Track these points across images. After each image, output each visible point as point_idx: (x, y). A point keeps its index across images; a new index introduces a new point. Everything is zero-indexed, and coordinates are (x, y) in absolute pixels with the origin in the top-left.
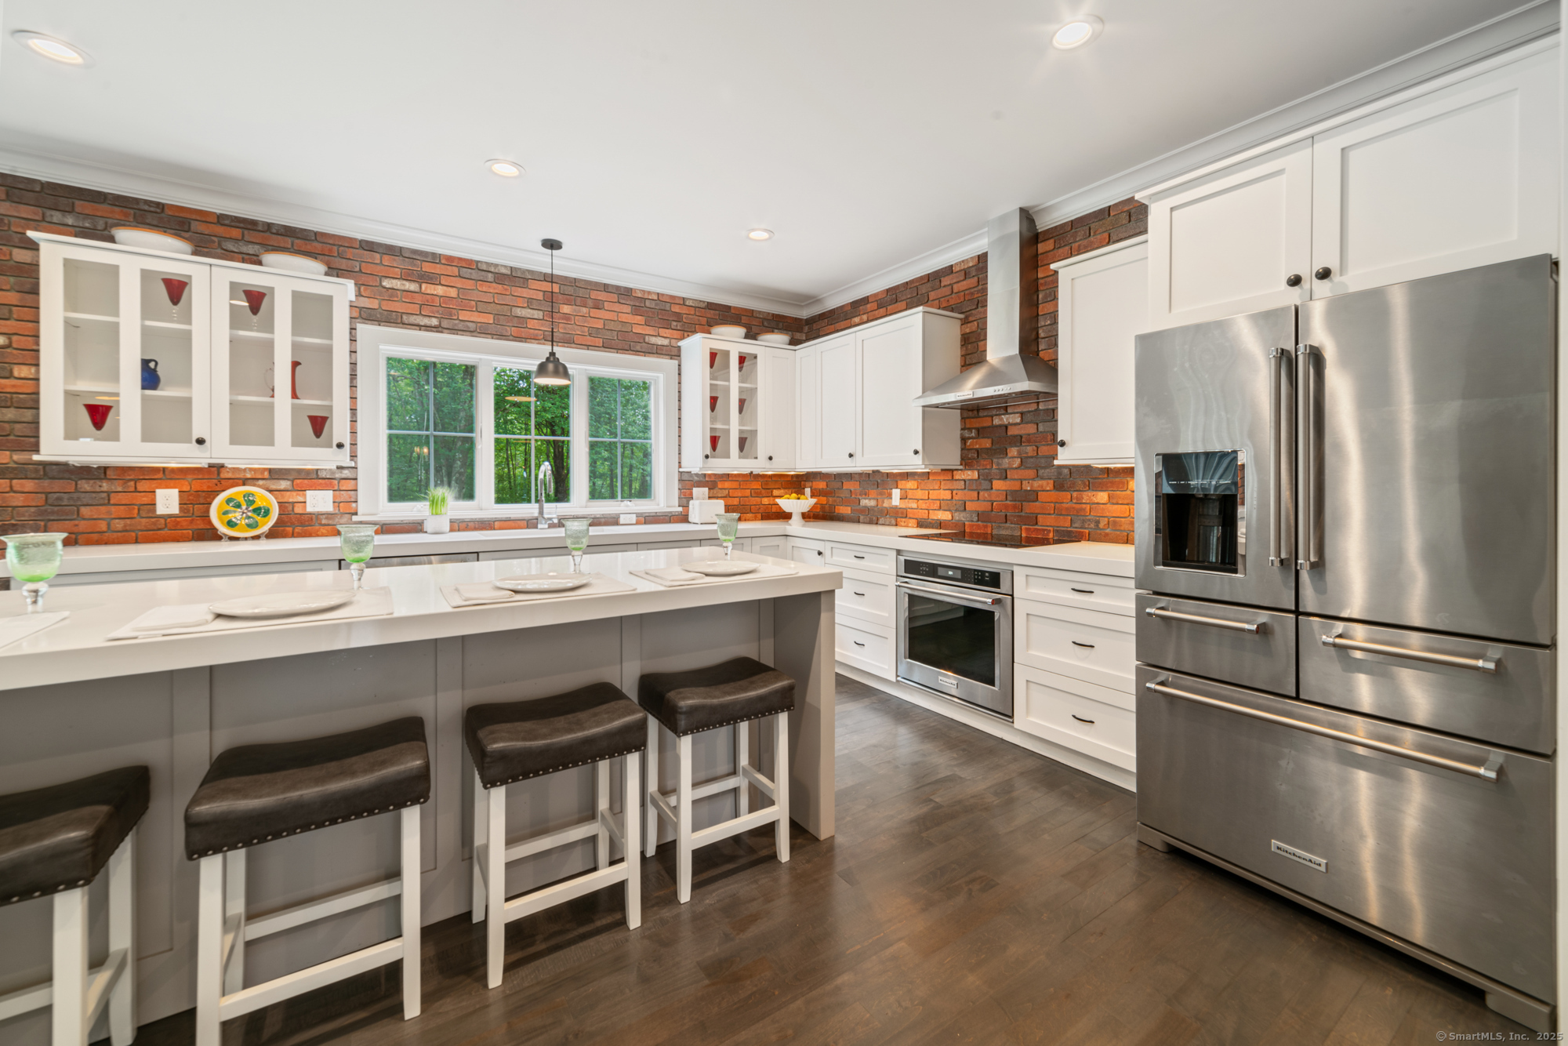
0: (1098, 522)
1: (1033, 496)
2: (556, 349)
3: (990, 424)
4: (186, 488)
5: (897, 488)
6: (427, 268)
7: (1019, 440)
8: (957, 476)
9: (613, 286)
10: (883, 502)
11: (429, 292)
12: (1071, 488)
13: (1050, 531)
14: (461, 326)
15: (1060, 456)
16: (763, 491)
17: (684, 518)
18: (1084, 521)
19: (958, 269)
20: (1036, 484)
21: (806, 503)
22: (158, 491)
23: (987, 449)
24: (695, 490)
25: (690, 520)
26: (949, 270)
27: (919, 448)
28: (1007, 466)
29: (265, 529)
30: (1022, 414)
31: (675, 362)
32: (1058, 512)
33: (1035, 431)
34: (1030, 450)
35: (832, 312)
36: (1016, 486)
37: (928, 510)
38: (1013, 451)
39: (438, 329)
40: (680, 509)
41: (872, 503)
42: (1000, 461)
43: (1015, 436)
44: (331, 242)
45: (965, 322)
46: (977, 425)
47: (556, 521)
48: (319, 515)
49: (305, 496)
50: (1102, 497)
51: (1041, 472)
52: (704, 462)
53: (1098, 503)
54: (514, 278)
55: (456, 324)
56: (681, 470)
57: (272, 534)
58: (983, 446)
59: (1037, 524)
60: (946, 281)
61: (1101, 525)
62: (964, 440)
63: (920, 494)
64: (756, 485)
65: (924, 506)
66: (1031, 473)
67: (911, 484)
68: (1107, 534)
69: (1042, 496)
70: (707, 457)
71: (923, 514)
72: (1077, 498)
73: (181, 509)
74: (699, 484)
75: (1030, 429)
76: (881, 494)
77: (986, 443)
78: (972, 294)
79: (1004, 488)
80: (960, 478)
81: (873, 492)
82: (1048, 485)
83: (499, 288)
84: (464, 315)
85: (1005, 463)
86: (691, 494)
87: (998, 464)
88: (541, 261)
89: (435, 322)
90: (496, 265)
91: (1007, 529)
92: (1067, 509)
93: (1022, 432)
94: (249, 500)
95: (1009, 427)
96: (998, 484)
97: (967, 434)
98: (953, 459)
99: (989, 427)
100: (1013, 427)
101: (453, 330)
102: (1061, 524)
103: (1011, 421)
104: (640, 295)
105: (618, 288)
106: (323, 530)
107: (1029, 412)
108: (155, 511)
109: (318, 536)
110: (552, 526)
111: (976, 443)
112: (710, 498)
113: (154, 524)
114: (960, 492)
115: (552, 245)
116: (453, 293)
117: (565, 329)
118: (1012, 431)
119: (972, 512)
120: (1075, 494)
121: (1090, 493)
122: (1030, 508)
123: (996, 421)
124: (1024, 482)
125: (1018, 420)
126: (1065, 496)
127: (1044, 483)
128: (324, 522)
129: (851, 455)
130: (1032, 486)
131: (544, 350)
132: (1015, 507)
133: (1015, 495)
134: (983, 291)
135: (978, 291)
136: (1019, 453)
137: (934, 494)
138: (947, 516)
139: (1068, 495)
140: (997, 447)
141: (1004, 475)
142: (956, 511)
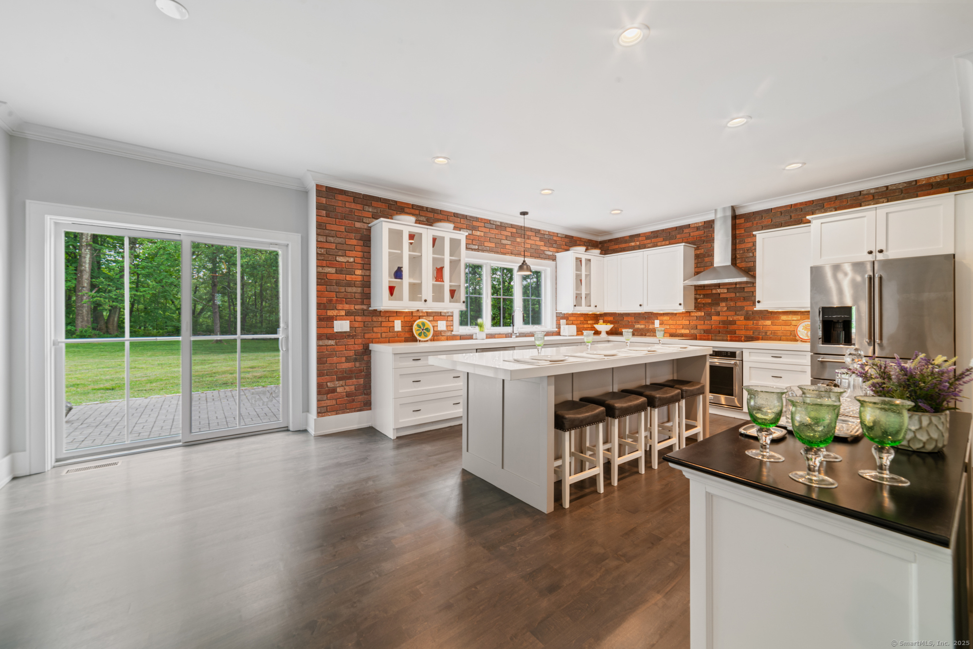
0: (766, 333)
1: (733, 322)
2: (526, 259)
3: (711, 293)
4: (403, 320)
5: (657, 319)
6: (475, 223)
7: (725, 300)
8: (692, 314)
9: (534, 229)
10: (649, 326)
11: (475, 234)
12: (754, 319)
13: (742, 337)
14: (485, 249)
15: (757, 306)
16: (585, 321)
17: (559, 334)
18: (759, 332)
19: (693, 226)
20: (735, 318)
21: (609, 327)
22: (395, 321)
23: (709, 303)
24: (561, 321)
25: (561, 334)
26: (688, 226)
27: (682, 302)
28: (720, 310)
29: (430, 337)
30: (728, 289)
31: (554, 262)
32: (747, 329)
33: (735, 296)
34: (732, 304)
35: (617, 239)
36: (725, 318)
37: (676, 329)
38: (723, 304)
39: (478, 250)
40: (557, 329)
41: (643, 326)
42: (716, 308)
43: (724, 298)
44: (445, 214)
45: (696, 249)
46: (704, 293)
47: (518, 334)
48: (441, 331)
49: (437, 323)
50: (768, 322)
51: (738, 313)
52: (574, 308)
53: (766, 325)
54: (502, 226)
55: (483, 248)
56: (557, 312)
57: (433, 340)
58: (707, 302)
59: (735, 334)
60: (686, 231)
61: (768, 334)
62: (696, 299)
63: (671, 322)
64: (582, 319)
65: (673, 327)
66: (733, 313)
67: (665, 318)
68: (771, 337)
69: (738, 322)
70: (575, 306)
71: (673, 331)
72: (756, 323)
73: (402, 329)
74: (563, 318)
75: (733, 295)
76: (648, 322)
77: (709, 301)
78: (701, 237)
79: (718, 319)
80: (694, 315)
81: (643, 322)
82: (742, 318)
83: (496, 231)
84: (486, 244)
85: (719, 309)
86: (560, 323)
87: (715, 309)
88: (519, 221)
89: (476, 247)
90: (496, 221)
91: (720, 336)
92: (751, 328)
93: (728, 296)
94: (424, 324)
95: (721, 294)
96: (714, 318)
97: (698, 296)
98: (691, 307)
99: (710, 294)
100: (723, 294)
101: (483, 251)
102: (748, 334)
103: (722, 292)
104: (543, 233)
105: (535, 229)
106: (443, 338)
108: (394, 329)
109: (441, 340)
110: (517, 337)
111: (703, 301)
112: (567, 324)
113: (394, 335)
114: (694, 321)
115: (524, 213)
116: (482, 234)
117: (518, 248)
118: (721, 296)
119: (700, 330)
120: (755, 322)
121: (762, 321)
122: (732, 327)
123: (714, 291)
124: (729, 317)
125: (726, 291)
126: (750, 322)
127: (739, 317)
128: (443, 334)
129: (641, 305)
130: (733, 318)
131: (521, 260)
132: (724, 327)
133: (724, 322)
134: (707, 236)
135: (704, 237)
136: (726, 305)
137: (679, 322)
138: (687, 331)
139: (752, 322)
140: (714, 302)
141: (718, 314)
142: (692, 329)
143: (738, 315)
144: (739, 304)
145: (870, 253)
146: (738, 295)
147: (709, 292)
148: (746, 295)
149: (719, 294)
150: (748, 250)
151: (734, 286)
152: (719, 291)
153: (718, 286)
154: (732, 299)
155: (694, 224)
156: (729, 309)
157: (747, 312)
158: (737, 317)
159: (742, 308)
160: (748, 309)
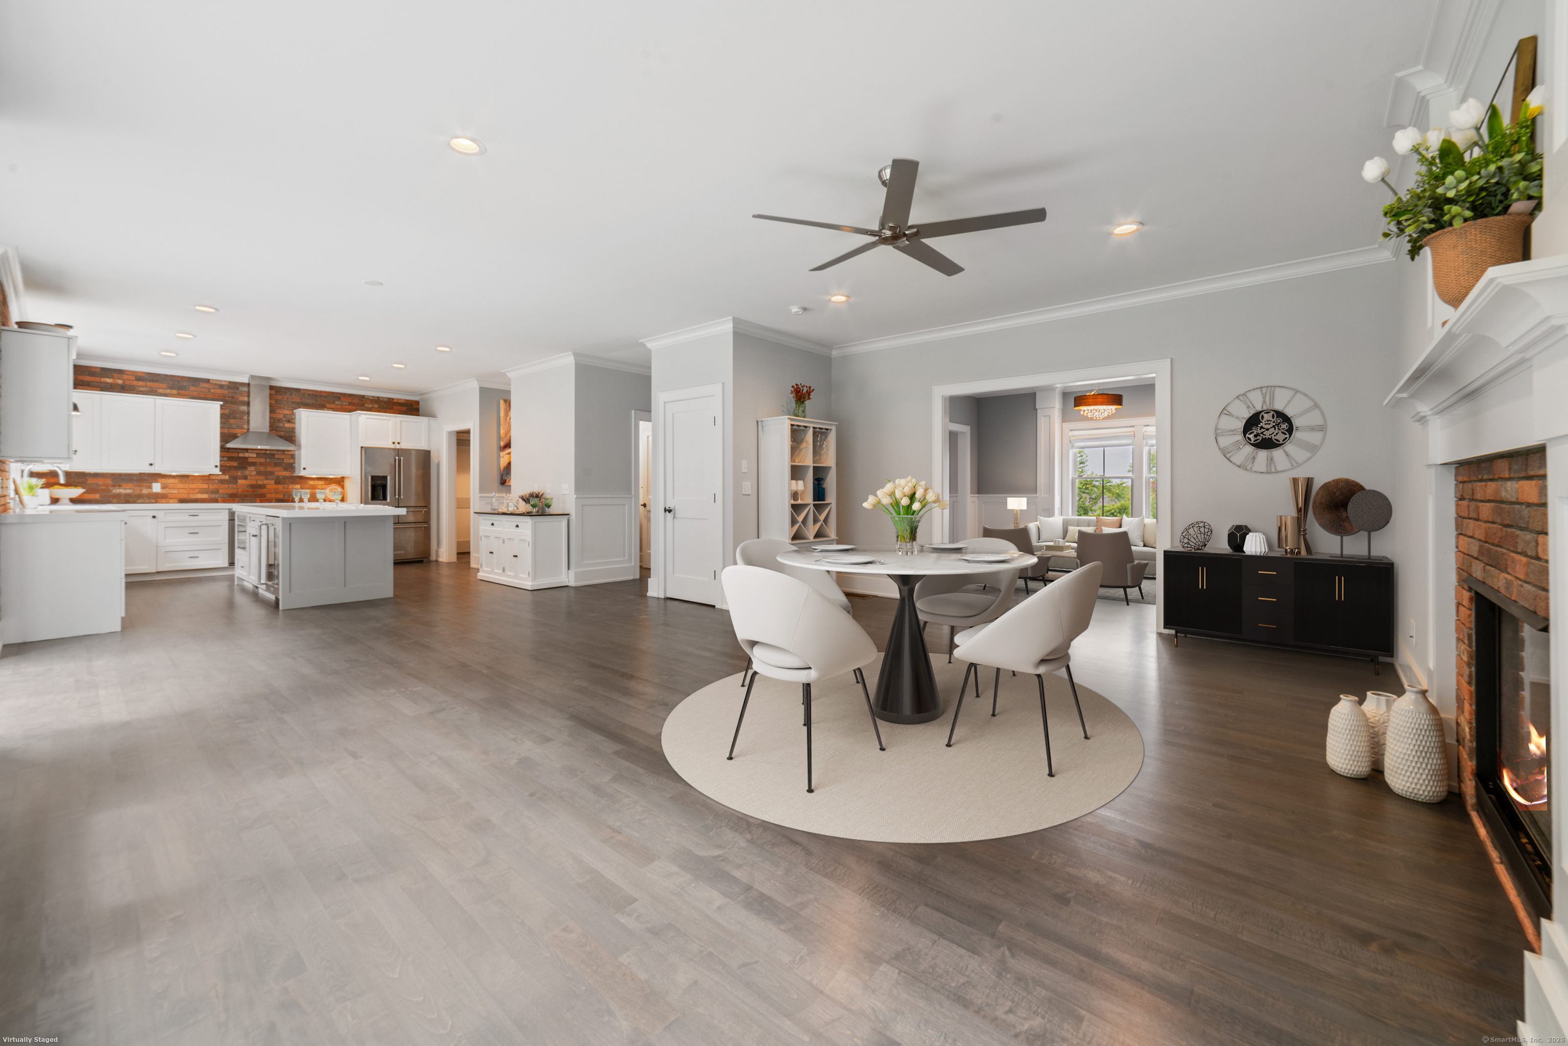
1: (263, 486)
5: (158, 482)
7: (253, 464)
8: (218, 478)
10: (142, 490)
12: (284, 483)
15: (302, 474)
19: (214, 382)
20: (265, 482)
23: (236, 467)
26: (207, 381)
27: (218, 465)
30: (257, 454)
32: (277, 493)
33: (265, 461)
34: (262, 468)
36: (254, 482)
37: (189, 494)
38: (253, 468)
41: (128, 491)
42: (243, 472)
43: (252, 462)
45: (224, 409)
46: (228, 455)
51: (268, 477)
58: (232, 465)
59: (265, 497)
62: (223, 462)
63: (181, 486)
65: (185, 492)
66: (262, 477)
67: (171, 481)
69: (267, 486)
71: (185, 496)
75: (263, 460)
77: (235, 464)
78: (225, 397)
79: (246, 483)
80: (215, 478)
82: (273, 482)
85: (247, 473)
87: (242, 473)
92: (281, 491)
93: (257, 461)
95: (249, 458)
96: (240, 482)
100: (252, 459)
103: (250, 456)
107: (262, 453)
111: (227, 463)
114: (215, 485)
118: (250, 460)
119: (222, 492)
120: (286, 486)
121: (292, 485)
123: (241, 455)
124: (257, 481)
125: (255, 456)
126: (280, 487)
127: (270, 481)
130: (262, 483)
132: (253, 491)
133: (252, 486)
134: (233, 397)
135: (229, 397)
136: (256, 469)
137: (194, 486)
138: (205, 496)
139: (282, 486)
140: (241, 466)
141: (245, 478)
142: (211, 494)
143: (268, 479)
144: (269, 469)
145: (394, 443)
146: (268, 460)
147: (235, 455)
148: (277, 461)
149: (247, 458)
150: (279, 420)
151: (264, 452)
152: (247, 455)
153: (247, 450)
154: (261, 464)
155: (217, 380)
156: (259, 473)
157: (278, 477)
158: (267, 481)
159: (272, 473)
160: (280, 474)
